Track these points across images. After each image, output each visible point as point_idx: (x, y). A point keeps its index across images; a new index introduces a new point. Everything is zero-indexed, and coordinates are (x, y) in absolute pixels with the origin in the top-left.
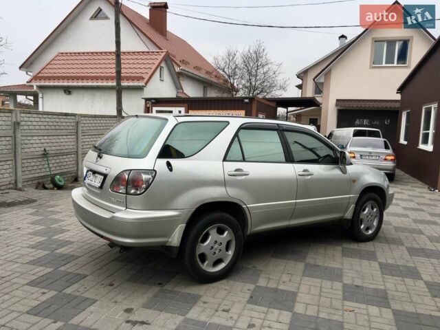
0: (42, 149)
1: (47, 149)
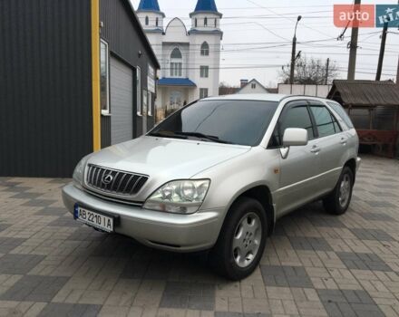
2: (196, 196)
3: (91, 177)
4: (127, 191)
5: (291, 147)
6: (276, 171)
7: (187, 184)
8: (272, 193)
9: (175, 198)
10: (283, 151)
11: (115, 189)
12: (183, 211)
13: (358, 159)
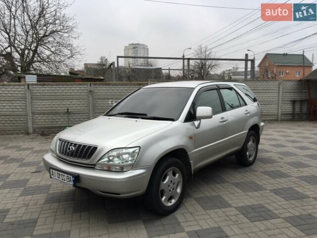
0: (66, 108)
1: (69, 108)
2: (130, 159)
3: (61, 149)
4: (84, 157)
5: (202, 120)
6: (191, 138)
7: (124, 151)
8: (188, 153)
9: (117, 161)
10: (196, 123)
11: (76, 156)
12: (122, 170)
13: (262, 124)
